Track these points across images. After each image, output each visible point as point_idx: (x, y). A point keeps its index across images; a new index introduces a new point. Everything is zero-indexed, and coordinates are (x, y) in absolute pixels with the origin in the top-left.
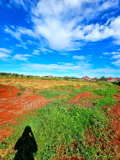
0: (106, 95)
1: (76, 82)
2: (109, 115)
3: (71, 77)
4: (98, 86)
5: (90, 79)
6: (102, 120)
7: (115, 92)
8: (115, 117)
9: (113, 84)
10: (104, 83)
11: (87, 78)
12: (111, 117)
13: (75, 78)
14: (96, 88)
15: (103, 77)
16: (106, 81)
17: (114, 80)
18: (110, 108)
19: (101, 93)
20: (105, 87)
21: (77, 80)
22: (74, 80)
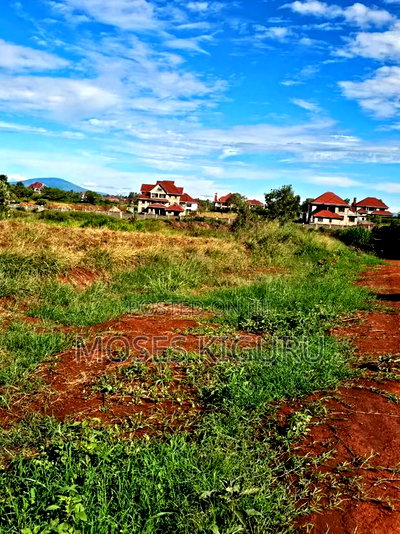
0: (293, 325)
1: (76, 227)
2: (298, 463)
3: (37, 184)
4: (245, 262)
5: (194, 207)
6: (250, 512)
7: (349, 304)
8: (334, 471)
9: (341, 246)
10: (285, 239)
11: (173, 200)
12: (307, 476)
13: (73, 197)
14: (234, 279)
15: (286, 191)
16: (303, 220)
17: (352, 219)
18: (312, 412)
19: (258, 310)
20: (291, 267)
21: (87, 210)
22: (64, 207)
